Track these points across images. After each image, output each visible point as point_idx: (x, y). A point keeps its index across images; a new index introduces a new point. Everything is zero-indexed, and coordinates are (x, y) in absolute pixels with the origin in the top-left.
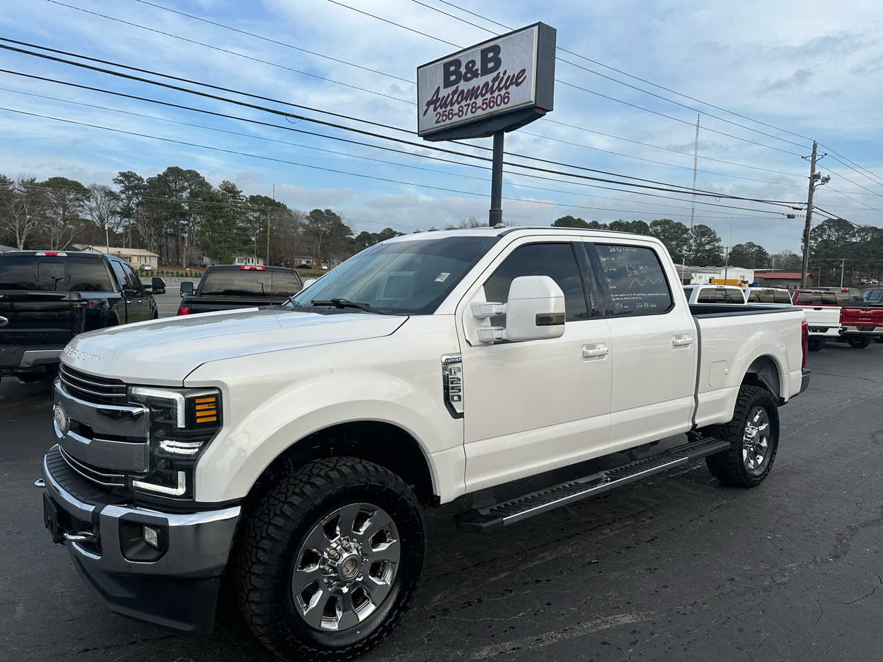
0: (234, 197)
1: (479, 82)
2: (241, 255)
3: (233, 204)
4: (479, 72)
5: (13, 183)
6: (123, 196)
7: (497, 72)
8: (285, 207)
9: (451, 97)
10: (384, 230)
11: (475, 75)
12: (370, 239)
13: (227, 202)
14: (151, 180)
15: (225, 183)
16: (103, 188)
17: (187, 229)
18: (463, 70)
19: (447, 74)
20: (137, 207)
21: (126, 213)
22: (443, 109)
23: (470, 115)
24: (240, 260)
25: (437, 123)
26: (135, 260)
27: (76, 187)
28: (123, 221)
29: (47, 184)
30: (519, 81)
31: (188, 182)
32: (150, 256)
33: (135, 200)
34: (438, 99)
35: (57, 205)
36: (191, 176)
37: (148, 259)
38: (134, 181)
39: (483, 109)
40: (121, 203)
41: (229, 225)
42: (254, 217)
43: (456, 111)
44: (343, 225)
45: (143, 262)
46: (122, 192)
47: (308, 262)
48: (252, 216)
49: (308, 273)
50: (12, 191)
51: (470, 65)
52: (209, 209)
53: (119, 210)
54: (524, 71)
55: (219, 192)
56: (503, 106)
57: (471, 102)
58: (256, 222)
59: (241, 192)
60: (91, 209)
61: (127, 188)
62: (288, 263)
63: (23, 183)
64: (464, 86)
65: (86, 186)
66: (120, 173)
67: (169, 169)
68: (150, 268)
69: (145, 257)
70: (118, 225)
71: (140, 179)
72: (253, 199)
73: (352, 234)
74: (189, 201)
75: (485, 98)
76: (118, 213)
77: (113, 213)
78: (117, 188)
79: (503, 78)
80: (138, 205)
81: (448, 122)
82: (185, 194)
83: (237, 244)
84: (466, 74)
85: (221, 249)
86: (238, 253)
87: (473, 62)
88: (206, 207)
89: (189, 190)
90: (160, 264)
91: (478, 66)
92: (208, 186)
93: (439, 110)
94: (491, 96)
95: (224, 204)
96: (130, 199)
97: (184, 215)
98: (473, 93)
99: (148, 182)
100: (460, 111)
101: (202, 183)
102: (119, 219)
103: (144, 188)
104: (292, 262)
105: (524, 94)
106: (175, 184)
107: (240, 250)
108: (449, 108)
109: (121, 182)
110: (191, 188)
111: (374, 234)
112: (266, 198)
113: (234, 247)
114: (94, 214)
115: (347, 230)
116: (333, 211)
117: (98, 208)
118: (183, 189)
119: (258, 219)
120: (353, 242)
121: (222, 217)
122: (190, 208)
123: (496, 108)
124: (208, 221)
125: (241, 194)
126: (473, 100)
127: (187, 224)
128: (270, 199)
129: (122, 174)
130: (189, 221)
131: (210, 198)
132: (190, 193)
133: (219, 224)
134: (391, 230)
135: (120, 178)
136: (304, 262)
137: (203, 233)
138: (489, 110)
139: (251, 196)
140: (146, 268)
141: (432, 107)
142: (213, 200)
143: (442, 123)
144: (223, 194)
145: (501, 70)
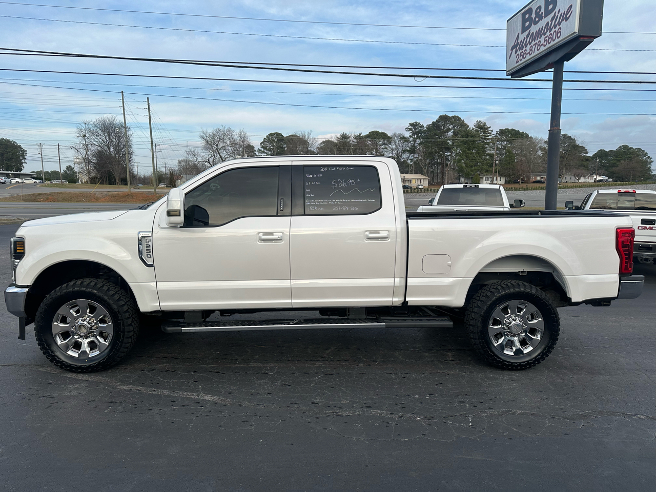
0: (484, 132)
1: (542, 24)
2: (487, 175)
3: (483, 137)
4: (543, 15)
5: (350, 137)
6: (411, 139)
7: (554, 12)
8: (527, 136)
9: (525, 39)
10: (620, 147)
11: (541, 18)
12: (607, 155)
13: (479, 136)
14: (429, 127)
15: (479, 122)
16: (400, 135)
17: (450, 158)
18: (533, 16)
19: (524, 21)
20: (419, 146)
21: (412, 151)
22: (521, 51)
23: (537, 52)
24: (486, 179)
25: (517, 63)
26: (414, 181)
27: (384, 136)
28: (411, 156)
29: (367, 136)
30: (568, 16)
31: (452, 124)
32: (423, 179)
33: (418, 141)
34: (518, 43)
35: (373, 149)
36: (455, 120)
37: (422, 181)
38: (418, 128)
39: (545, 46)
40: (410, 144)
41: (479, 153)
42: (502, 146)
43: (528, 51)
44: (578, 146)
45: (419, 183)
46: (410, 137)
47: (542, 178)
48: (500, 144)
49: (539, 187)
50: (349, 142)
51: (538, 11)
52: (465, 143)
53: (408, 149)
54: (571, 6)
55: (473, 129)
56: (557, 40)
57: (537, 42)
58: (504, 149)
59: (490, 127)
60: (392, 150)
61: (414, 134)
62: (526, 179)
63: (356, 137)
64: (534, 29)
65: (389, 134)
66: (410, 124)
67: (440, 117)
68: (422, 187)
69: (420, 179)
70: (408, 159)
71: (422, 126)
72: (502, 132)
73: (587, 153)
74: (452, 138)
75: (546, 36)
76: (408, 151)
77: (404, 151)
78: (407, 134)
79: (558, 16)
80: (420, 144)
81: (523, 60)
82: (450, 134)
83: (485, 167)
84: (535, 18)
85: (472, 171)
86: (485, 174)
87: (540, 8)
88: (463, 141)
89: (452, 131)
90: (429, 183)
91: (543, 10)
92: (466, 126)
93: (519, 52)
94: (549, 33)
95: (477, 138)
96: (415, 140)
97: (448, 149)
98: (539, 33)
99: (427, 128)
100: (530, 50)
101: (463, 125)
102: (408, 155)
103: (425, 132)
104: (529, 178)
105: (572, 27)
106: (444, 127)
107: (487, 171)
108: (524, 49)
109: (410, 129)
110: (454, 129)
111: (611, 151)
112: (512, 130)
113: (482, 169)
114: (394, 153)
115: (583, 149)
116: (569, 135)
117: (397, 149)
118: (449, 130)
119: (505, 147)
120: (588, 159)
121: (474, 148)
122: (453, 143)
123: (552, 43)
124: (464, 151)
125: (489, 129)
126: (539, 40)
127: (450, 155)
128: (515, 130)
129: (411, 125)
130: (451, 152)
131: (466, 135)
132: (453, 132)
133: (472, 153)
134: (627, 146)
135: (409, 127)
136: (539, 178)
137: (460, 161)
138: (548, 46)
139: (500, 130)
140: (420, 187)
141: (514, 50)
142: (468, 136)
143: (520, 62)
144: (476, 131)
145: (557, 10)
